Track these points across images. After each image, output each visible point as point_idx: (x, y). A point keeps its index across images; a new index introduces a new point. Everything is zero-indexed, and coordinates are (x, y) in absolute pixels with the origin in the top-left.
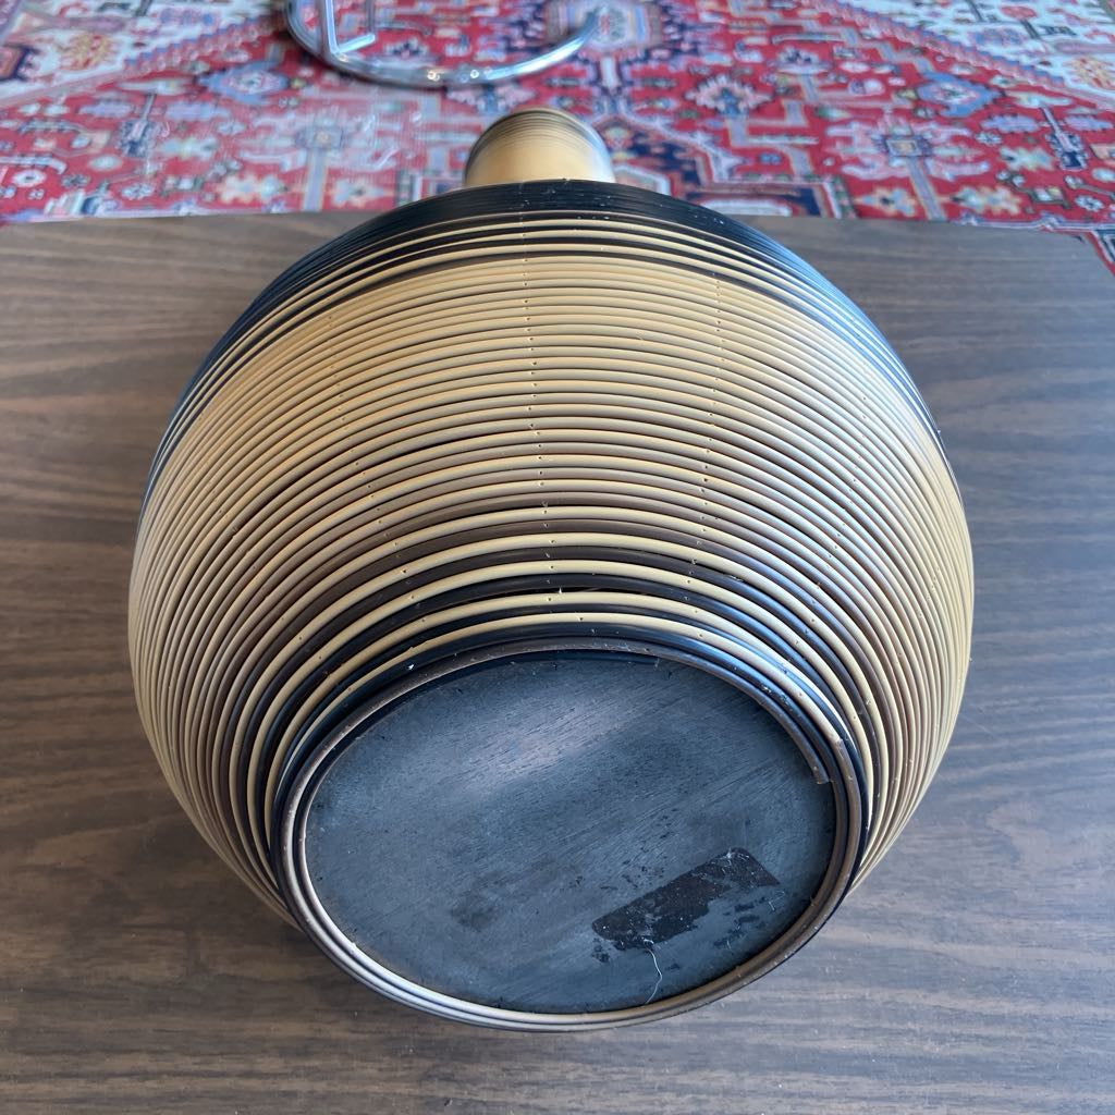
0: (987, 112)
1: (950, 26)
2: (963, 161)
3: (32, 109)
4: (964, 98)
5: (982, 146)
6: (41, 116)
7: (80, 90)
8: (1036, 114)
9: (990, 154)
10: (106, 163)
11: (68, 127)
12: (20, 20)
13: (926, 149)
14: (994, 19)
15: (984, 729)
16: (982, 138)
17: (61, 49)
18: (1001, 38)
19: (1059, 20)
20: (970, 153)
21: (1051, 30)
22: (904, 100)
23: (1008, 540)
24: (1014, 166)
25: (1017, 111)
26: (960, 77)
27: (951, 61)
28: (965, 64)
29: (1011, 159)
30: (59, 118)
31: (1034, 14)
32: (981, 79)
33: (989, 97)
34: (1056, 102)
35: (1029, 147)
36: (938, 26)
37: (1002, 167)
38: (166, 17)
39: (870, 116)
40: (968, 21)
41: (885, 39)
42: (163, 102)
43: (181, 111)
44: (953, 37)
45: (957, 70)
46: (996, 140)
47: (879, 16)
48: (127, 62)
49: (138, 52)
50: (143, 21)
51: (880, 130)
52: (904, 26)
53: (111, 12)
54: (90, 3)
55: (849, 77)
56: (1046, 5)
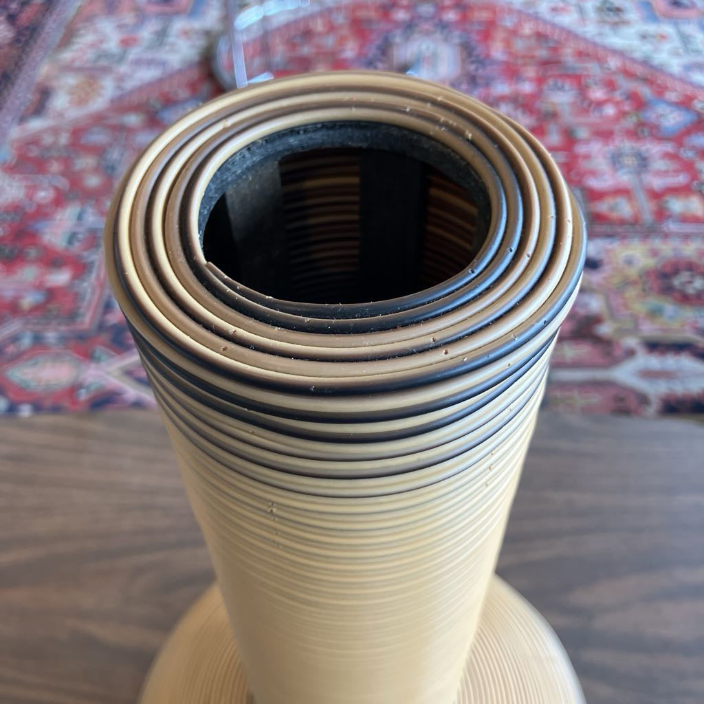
2: (667, 173)
3: (50, 140)
4: (672, 119)
5: (682, 160)
6: (55, 143)
9: (687, 166)
10: (93, 181)
12: (45, 68)
14: (697, 53)
16: (682, 153)
17: (70, 92)
20: (673, 166)
22: (630, 122)
27: (664, 88)
32: (684, 103)
33: (689, 118)
36: (656, 60)
40: (679, 55)
41: (619, 71)
44: (666, 69)
45: (669, 96)
46: (692, 155)
47: (616, 52)
48: (112, 101)
49: (119, 93)
50: (123, 69)
51: (611, 148)
52: (633, 60)
53: (103, 63)
54: (90, 55)
55: (591, 103)
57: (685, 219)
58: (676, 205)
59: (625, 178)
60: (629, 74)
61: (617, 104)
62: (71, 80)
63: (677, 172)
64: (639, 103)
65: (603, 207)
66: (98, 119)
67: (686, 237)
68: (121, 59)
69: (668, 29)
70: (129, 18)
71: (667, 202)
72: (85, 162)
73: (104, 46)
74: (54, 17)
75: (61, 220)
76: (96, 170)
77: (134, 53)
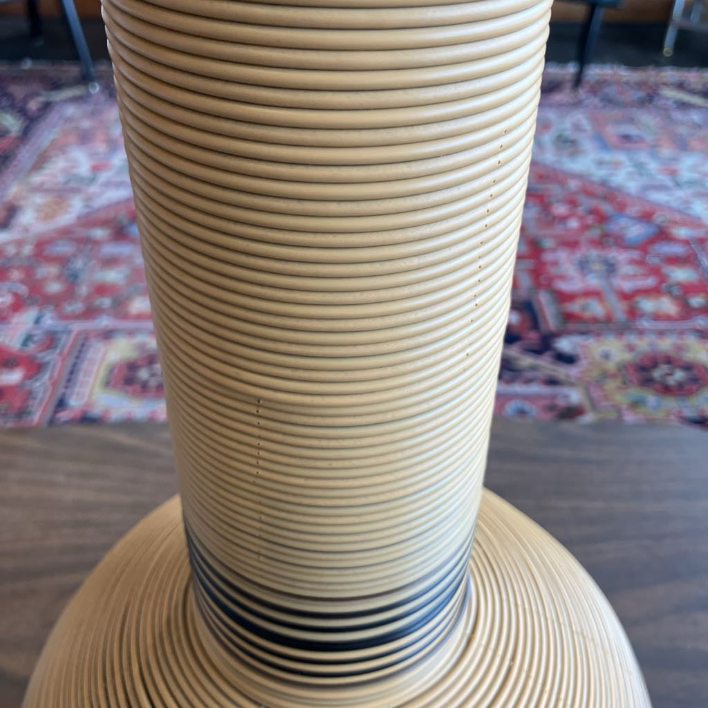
3: (12, 251)
5: (649, 265)
10: (54, 288)
12: (14, 189)
14: (651, 177)
20: (640, 271)
21: (691, 183)
27: (624, 204)
30: (28, 256)
31: (679, 174)
33: (650, 230)
35: (680, 266)
38: (108, 185)
41: (580, 192)
43: (110, 249)
46: (659, 261)
47: (574, 176)
48: (79, 218)
49: (86, 210)
50: (93, 189)
51: (578, 255)
52: (592, 183)
53: (73, 184)
54: (61, 179)
55: (554, 218)
56: (688, 165)
57: (657, 317)
58: (647, 305)
59: (593, 281)
60: (589, 194)
61: (581, 218)
62: (39, 199)
63: (646, 276)
64: (602, 218)
65: (575, 307)
66: (65, 233)
67: (661, 333)
68: (92, 180)
69: (621, 157)
70: (101, 147)
71: (637, 302)
72: (47, 271)
73: (75, 171)
74: (28, 147)
75: (17, 324)
76: (59, 278)
77: (103, 176)
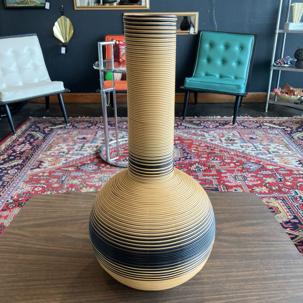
0: (260, 170)
1: (251, 152)
2: (254, 181)
3: (41, 174)
4: (254, 167)
5: (258, 177)
6: (43, 176)
7: (52, 170)
8: (271, 170)
9: (261, 179)
10: (56, 185)
11: (48, 178)
12: (41, 155)
13: (245, 178)
14: (260, 150)
15: (227, 292)
16: (259, 176)
17: (49, 161)
18: (262, 154)
19: (276, 150)
20: (256, 179)
21: (274, 152)
22: (240, 168)
23: (235, 254)
24: (266, 182)
25: (266, 170)
26: (252, 163)
27: (251, 159)
28: (254, 160)
29: (266, 180)
30: (46, 176)
31: (270, 149)
32: (258, 163)
33: (260, 167)
34: (276, 167)
35: (270, 178)
36: (247, 152)
37: (264, 182)
38: (73, 154)
39: (232, 172)
40: (254, 151)
41: (235, 155)
42: (70, 172)
43: (74, 174)
44: (251, 154)
45: (252, 161)
46: (262, 176)
47: (233, 150)
55: (226, 163)
56: (272, 147)
61: (234, 163)
62: (49, 159)
76: (57, 183)
